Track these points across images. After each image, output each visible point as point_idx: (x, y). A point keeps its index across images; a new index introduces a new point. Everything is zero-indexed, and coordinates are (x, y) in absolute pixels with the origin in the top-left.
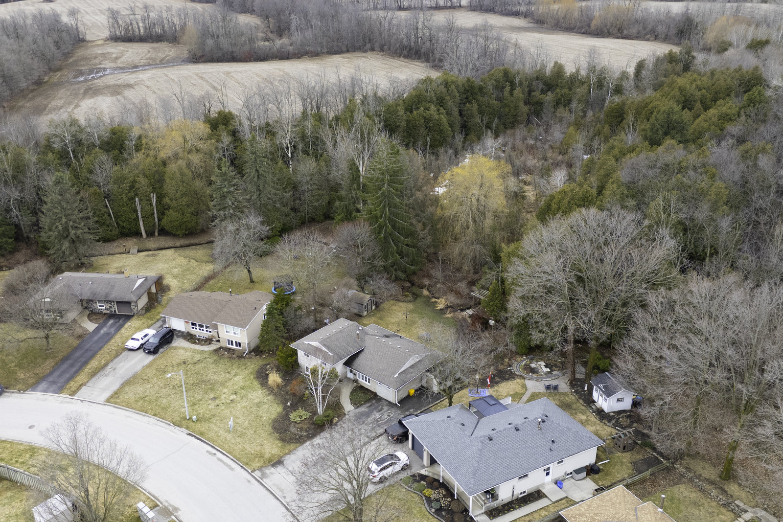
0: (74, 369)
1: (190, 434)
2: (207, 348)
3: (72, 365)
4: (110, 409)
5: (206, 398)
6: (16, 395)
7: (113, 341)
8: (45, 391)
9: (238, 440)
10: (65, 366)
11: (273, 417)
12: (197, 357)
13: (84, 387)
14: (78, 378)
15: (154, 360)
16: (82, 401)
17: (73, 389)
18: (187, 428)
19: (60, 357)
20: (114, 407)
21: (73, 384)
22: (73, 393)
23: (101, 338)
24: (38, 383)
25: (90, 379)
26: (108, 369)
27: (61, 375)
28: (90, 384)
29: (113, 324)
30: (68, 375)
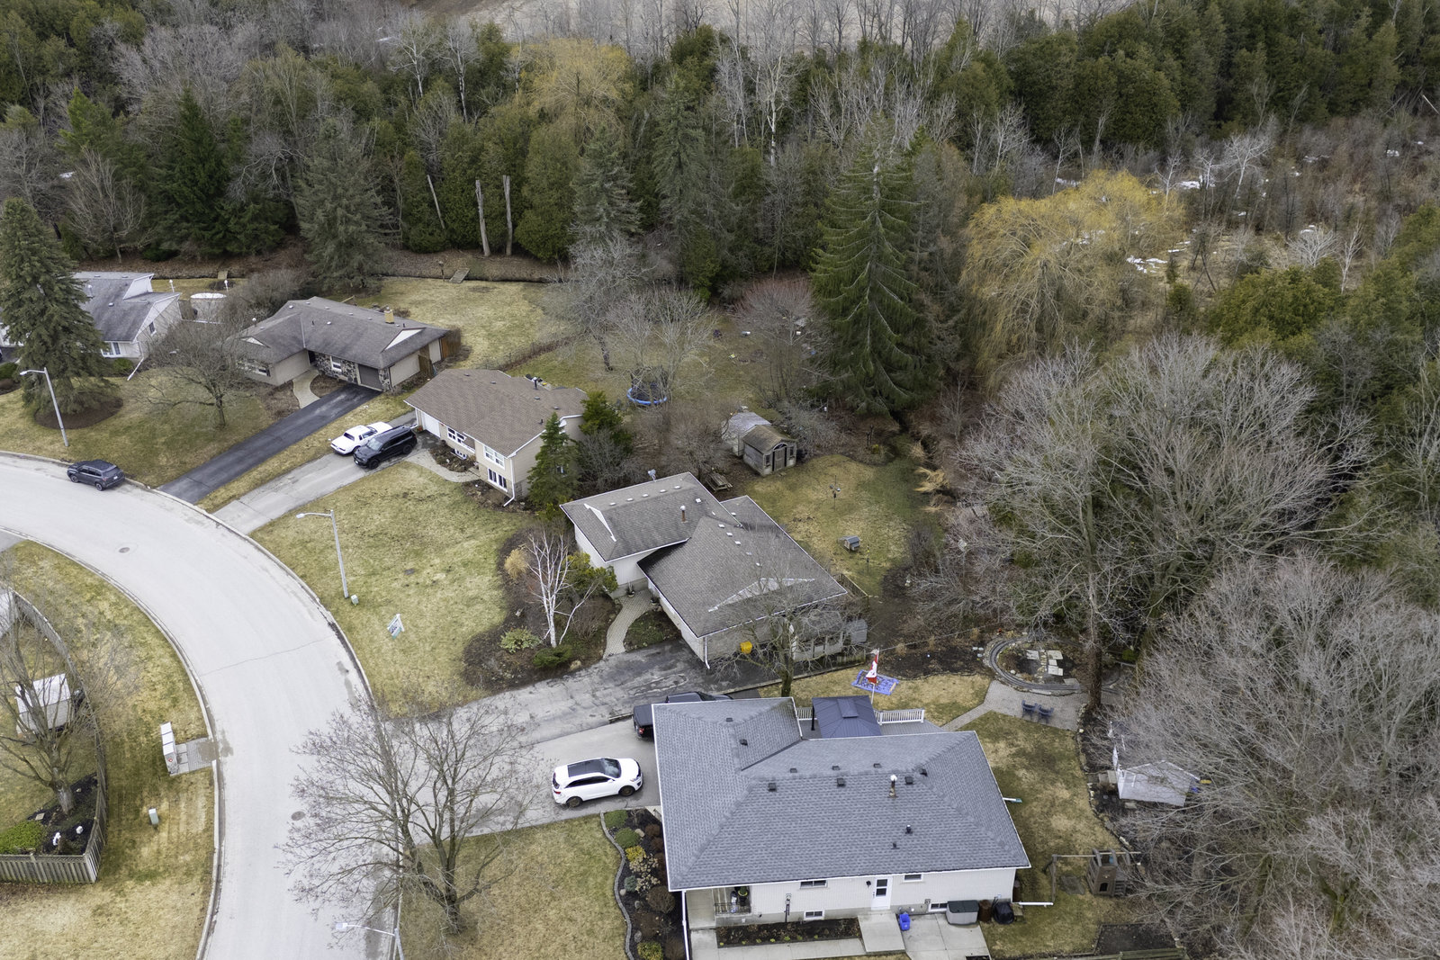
0: (238, 468)
1: (332, 626)
2: (456, 478)
3: (240, 461)
4: (248, 549)
5: (398, 568)
6: (138, 491)
7: (322, 432)
8: (179, 495)
9: (399, 656)
10: (231, 459)
11: (480, 629)
12: (433, 489)
13: (235, 502)
14: (235, 485)
15: (362, 480)
16: (218, 524)
17: (217, 502)
18: (335, 614)
19: (231, 443)
20: (257, 547)
21: (222, 493)
22: (214, 509)
23: (310, 422)
24: (177, 478)
25: (251, 490)
26: (287, 479)
27: (215, 473)
28: (245, 499)
29: (342, 402)
30: (224, 476)
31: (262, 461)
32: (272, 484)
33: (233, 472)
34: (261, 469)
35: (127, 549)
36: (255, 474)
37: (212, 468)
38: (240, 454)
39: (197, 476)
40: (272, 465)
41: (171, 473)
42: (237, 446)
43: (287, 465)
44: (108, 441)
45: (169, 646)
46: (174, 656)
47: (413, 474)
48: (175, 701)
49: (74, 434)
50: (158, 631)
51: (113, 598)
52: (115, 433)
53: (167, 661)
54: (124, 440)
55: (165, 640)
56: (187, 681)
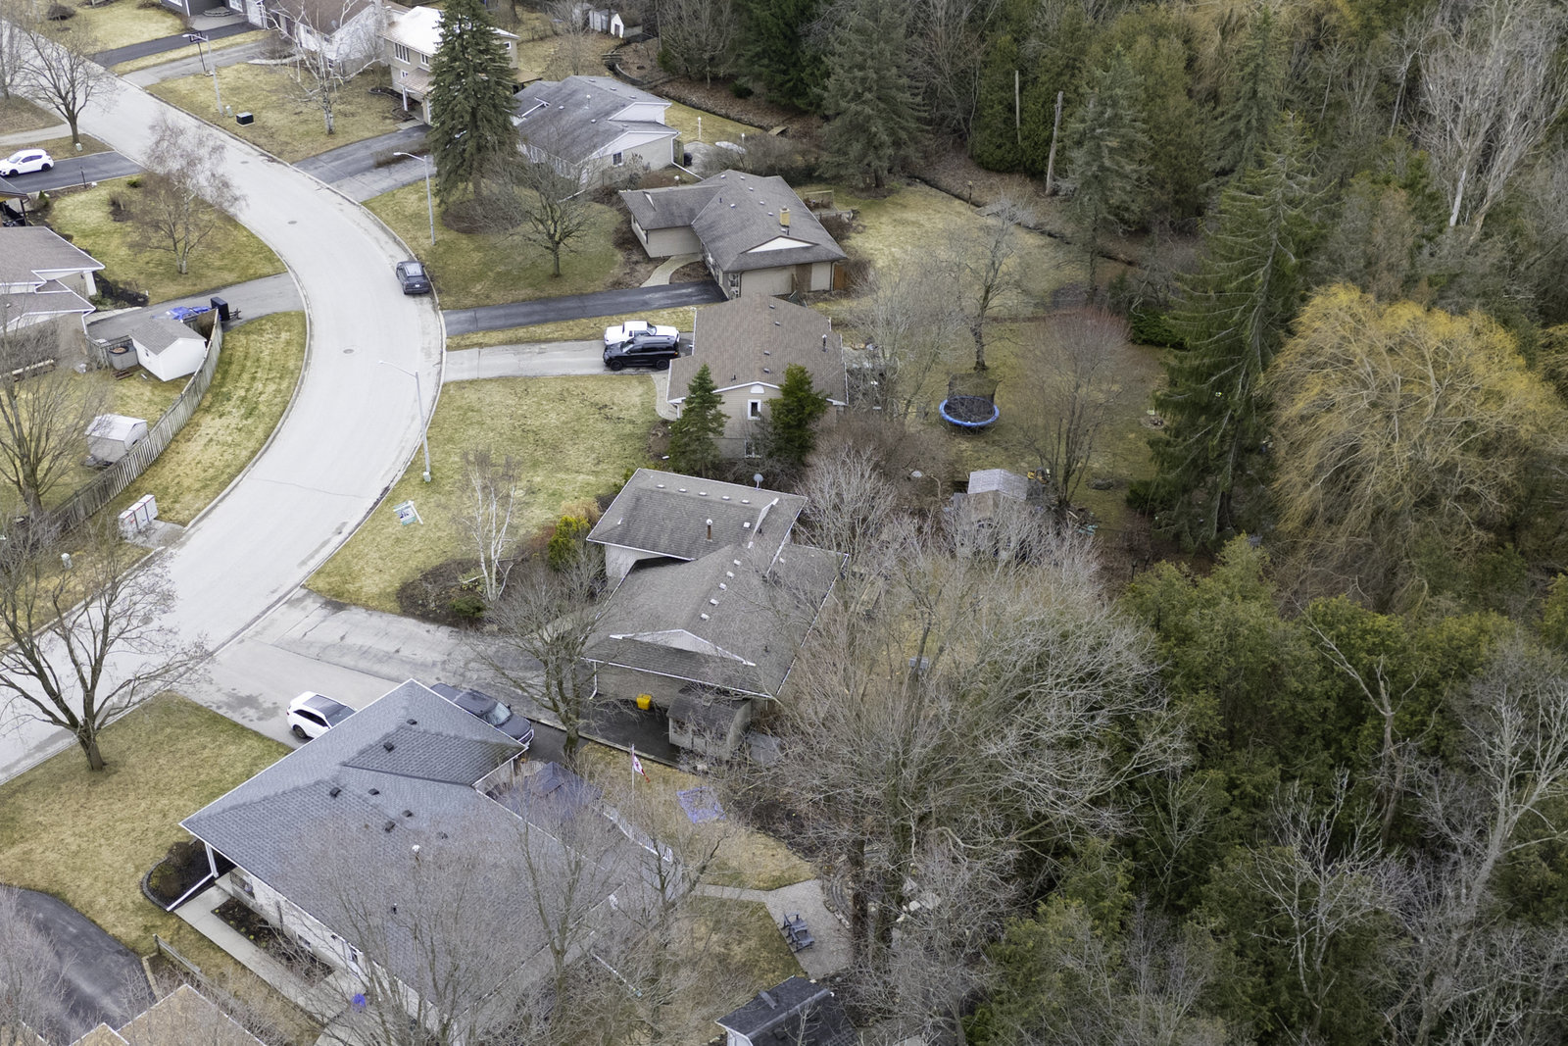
0: (520, 320)
1: (386, 490)
3: (529, 314)
4: (428, 394)
6: (429, 307)
7: (618, 316)
8: (450, 324)
10: (525, 309)
13: (475, 351)
14: (497, 334)
15: (590, 376)
16: (439, 363)
17: (465, 343)
18: (402, 481)
19: (542, 295)
20: (435, 396)
21: (478, 338)
22: (455, 348)
23: (627, 303)
24: (466, 308)
25: (501, 343)
26: (536, 348)
27: (497, 317)
28: (485, 351)
29: (681, 295)
30: (499, 323)
31: (545, 321)
32: (521, 347)
33: (510, 322)
34: (532, 329)
36: (521, 333)
37: (501, 312)
38: (537, 307)
39: (481, 313)
40: (547, 330)
41: (468, 301)
42: (548, 299)
43: (556, 335)
44: (469, 254)
45: (262, 445)
46: (254, 453)
47: (640, 390)
48: (205, 487)
49: (449, 236)
50: (273, 428)
51: (284, 385)
52: (478, 249)
53: (245, 453)
54: (477, 256)
55: (269, 435)
56: (232, 477)
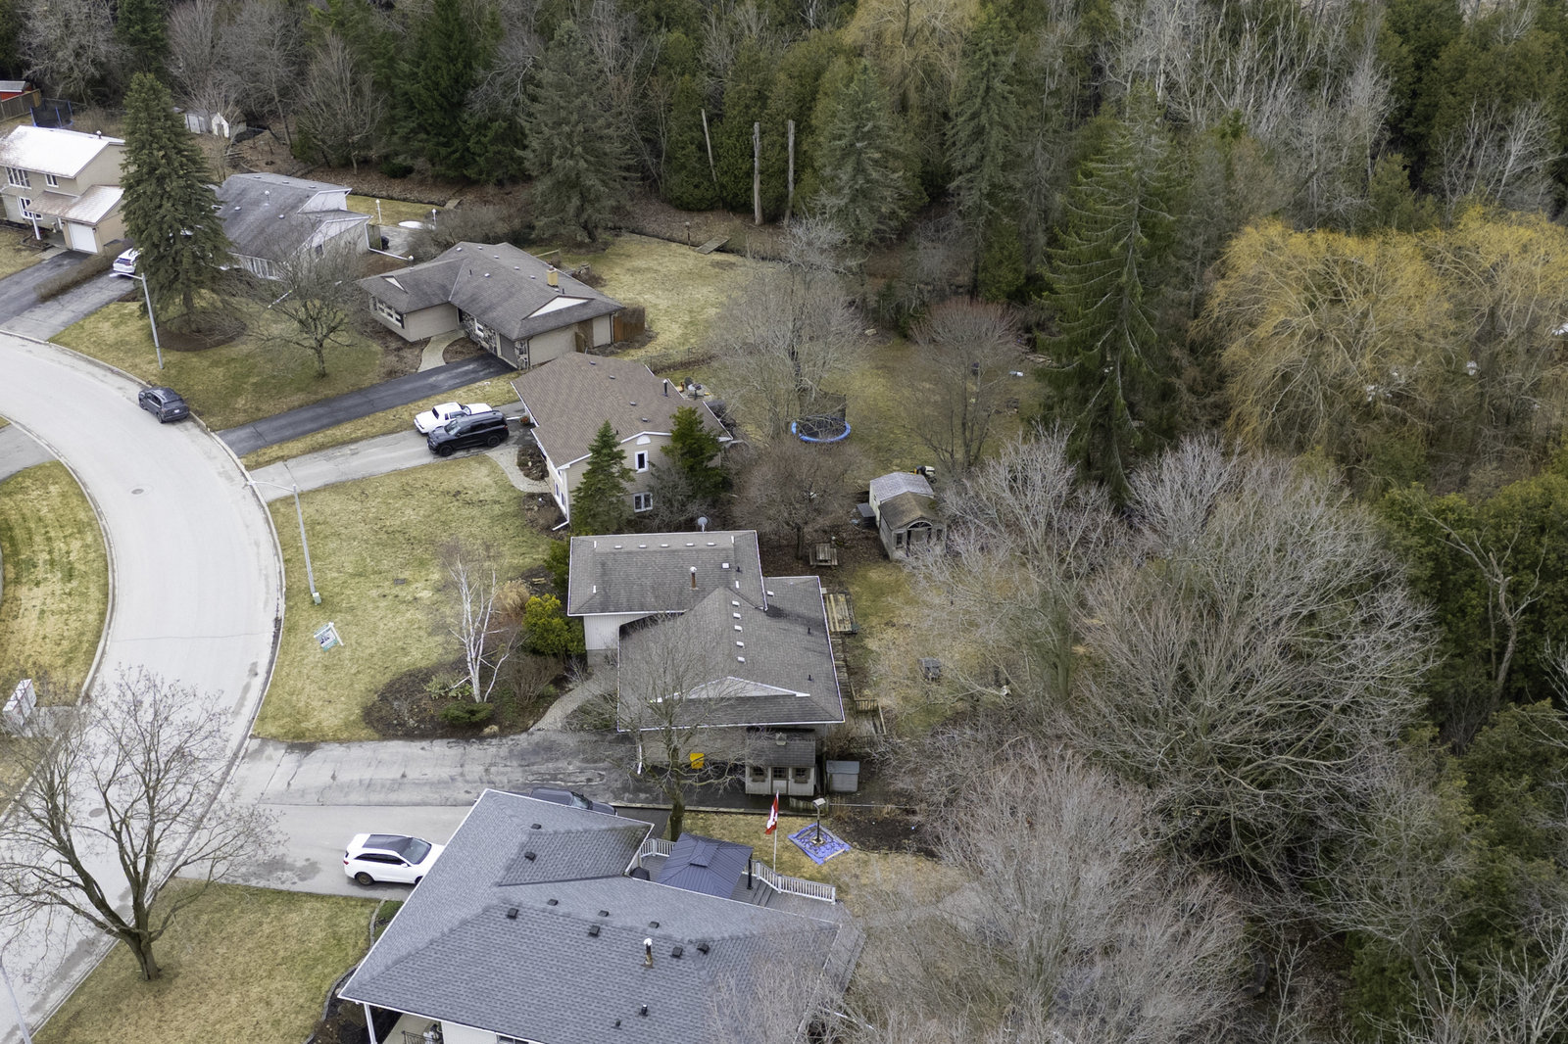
0: (308, 426)
1: (277, 621)
2: (524, 485)
3: (316, 418)
4: (257, 517)
5: (389, 576)
6: (197, 431)
8: (231, 444)
9: (318, 672)
10: (307, 414)
11: (421, 664)
12: (491, 493)
13: (280, 464)
14: (292, 444)
15: (424, 467)
16: (247, 484)
17: (262, 459)
18: (289, 609)
19: (319, 397)
20: (266, 518)
21: (275, 451)
22: (254, 466)
23: (415, 390)
24: (242, 425)
25: (304, 453)
26: (347, 450)
27: (282, 428)
28: (291, 463)
29: (466, 373)
30: (288, 433)
31: (338, 423)
32: (330, 452)
33: (300, 430)
34: (329, 432)
35: (140, 491)
36: (320, 438)
37: (283, 422)
38: (320, 411)
39: (262, 427)
40: (346, 430)
41: (240, 417)
42: (326, 401)
43: (359, 433)
44: (206, 372)
45: (105, 604)
46: (102, 614)
47: (484, 470)
48: (70, 660)
49: (174, 357)
50: (106, 584)
51: (89, 539)
52: (216, 364)
53: (92, 618)
54: (219, 372)
55: (106, 594)
56: (94, 644)
